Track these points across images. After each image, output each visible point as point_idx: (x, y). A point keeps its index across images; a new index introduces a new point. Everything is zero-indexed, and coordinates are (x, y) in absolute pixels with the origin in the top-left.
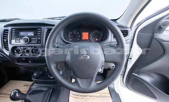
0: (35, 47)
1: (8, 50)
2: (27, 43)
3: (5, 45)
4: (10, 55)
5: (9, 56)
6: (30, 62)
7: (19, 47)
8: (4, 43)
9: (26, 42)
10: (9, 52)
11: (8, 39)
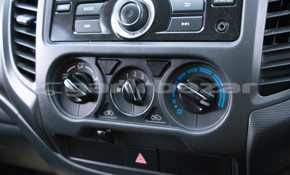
0: (193, 61)
1: (32, 77)
2: (138, 34)
3: (17, 48)
4: (41, 105)
5: (33, 115)
6: (140, 159)
7: (91, 61)
8: (15, 35)
9: (131, 29)
10: (34, 86)
11: (34, 14)
